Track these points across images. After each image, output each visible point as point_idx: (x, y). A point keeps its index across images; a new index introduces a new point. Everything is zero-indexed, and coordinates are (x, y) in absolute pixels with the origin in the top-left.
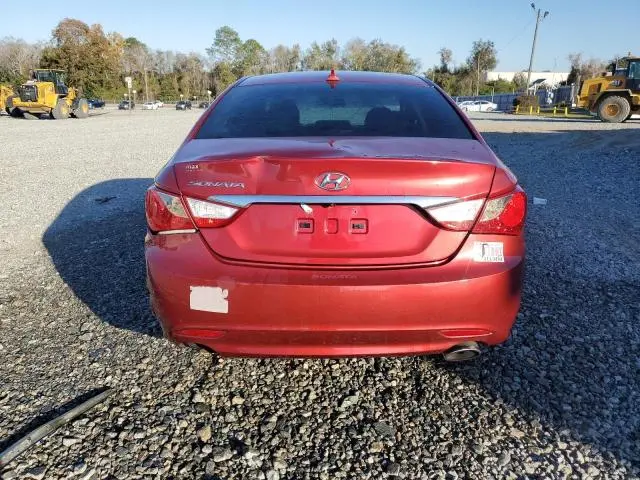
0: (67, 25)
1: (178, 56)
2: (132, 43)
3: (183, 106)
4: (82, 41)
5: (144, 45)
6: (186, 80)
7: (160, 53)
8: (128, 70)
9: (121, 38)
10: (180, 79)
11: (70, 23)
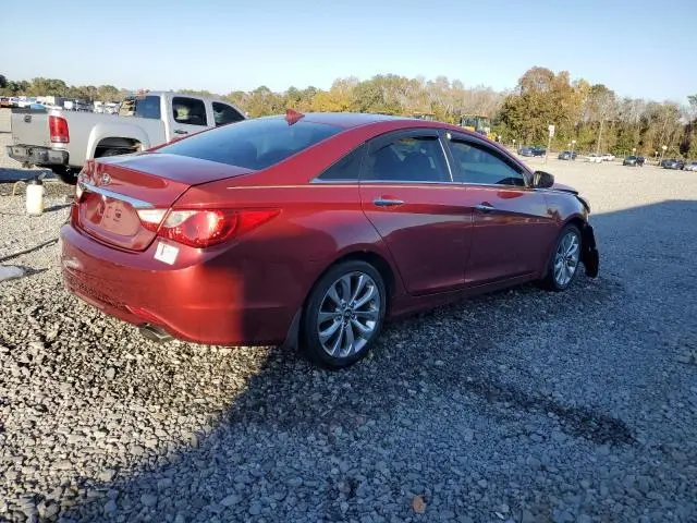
0: (535, 73)
1: (651, 105)
2: (599, 90)
3: (632, 162)
4: (544, 89)
5: (612, 93)
6: (652, 132)
7: (628, 101)
8: (586, 119)
9: (588, 85)
10: (643, 131)
11: (537, 71)
